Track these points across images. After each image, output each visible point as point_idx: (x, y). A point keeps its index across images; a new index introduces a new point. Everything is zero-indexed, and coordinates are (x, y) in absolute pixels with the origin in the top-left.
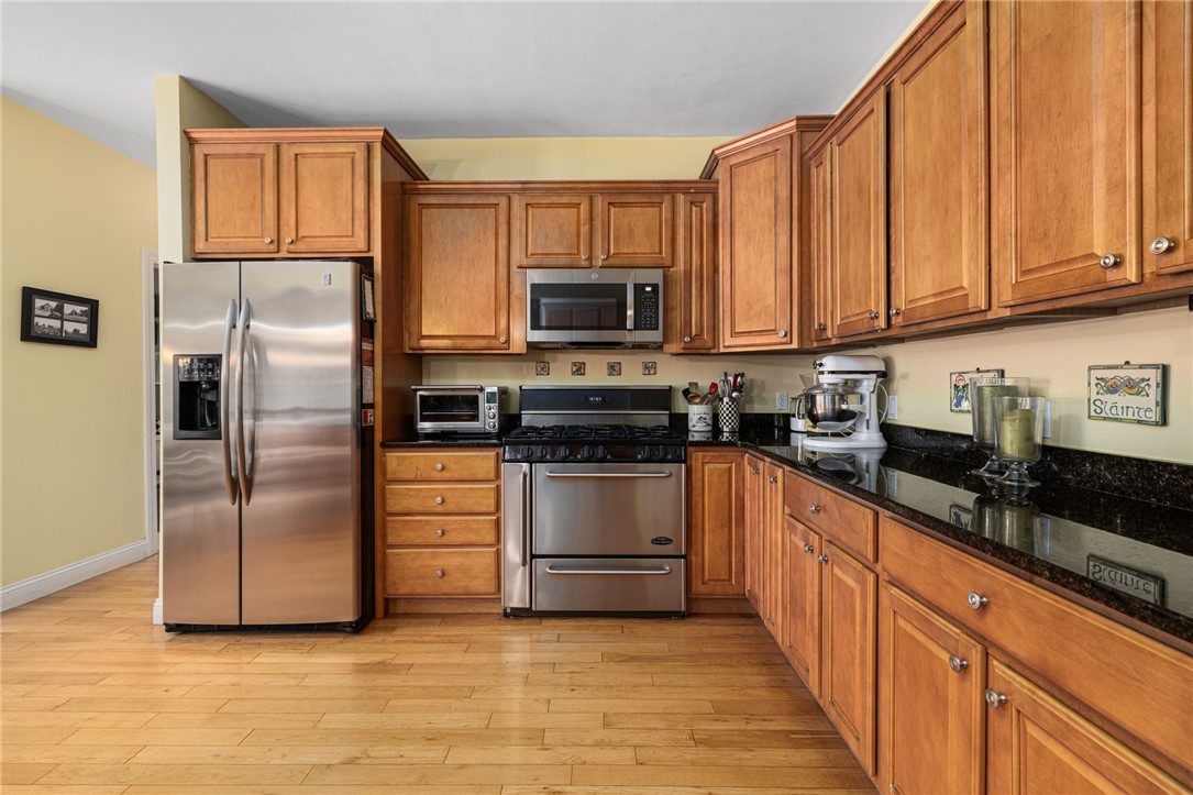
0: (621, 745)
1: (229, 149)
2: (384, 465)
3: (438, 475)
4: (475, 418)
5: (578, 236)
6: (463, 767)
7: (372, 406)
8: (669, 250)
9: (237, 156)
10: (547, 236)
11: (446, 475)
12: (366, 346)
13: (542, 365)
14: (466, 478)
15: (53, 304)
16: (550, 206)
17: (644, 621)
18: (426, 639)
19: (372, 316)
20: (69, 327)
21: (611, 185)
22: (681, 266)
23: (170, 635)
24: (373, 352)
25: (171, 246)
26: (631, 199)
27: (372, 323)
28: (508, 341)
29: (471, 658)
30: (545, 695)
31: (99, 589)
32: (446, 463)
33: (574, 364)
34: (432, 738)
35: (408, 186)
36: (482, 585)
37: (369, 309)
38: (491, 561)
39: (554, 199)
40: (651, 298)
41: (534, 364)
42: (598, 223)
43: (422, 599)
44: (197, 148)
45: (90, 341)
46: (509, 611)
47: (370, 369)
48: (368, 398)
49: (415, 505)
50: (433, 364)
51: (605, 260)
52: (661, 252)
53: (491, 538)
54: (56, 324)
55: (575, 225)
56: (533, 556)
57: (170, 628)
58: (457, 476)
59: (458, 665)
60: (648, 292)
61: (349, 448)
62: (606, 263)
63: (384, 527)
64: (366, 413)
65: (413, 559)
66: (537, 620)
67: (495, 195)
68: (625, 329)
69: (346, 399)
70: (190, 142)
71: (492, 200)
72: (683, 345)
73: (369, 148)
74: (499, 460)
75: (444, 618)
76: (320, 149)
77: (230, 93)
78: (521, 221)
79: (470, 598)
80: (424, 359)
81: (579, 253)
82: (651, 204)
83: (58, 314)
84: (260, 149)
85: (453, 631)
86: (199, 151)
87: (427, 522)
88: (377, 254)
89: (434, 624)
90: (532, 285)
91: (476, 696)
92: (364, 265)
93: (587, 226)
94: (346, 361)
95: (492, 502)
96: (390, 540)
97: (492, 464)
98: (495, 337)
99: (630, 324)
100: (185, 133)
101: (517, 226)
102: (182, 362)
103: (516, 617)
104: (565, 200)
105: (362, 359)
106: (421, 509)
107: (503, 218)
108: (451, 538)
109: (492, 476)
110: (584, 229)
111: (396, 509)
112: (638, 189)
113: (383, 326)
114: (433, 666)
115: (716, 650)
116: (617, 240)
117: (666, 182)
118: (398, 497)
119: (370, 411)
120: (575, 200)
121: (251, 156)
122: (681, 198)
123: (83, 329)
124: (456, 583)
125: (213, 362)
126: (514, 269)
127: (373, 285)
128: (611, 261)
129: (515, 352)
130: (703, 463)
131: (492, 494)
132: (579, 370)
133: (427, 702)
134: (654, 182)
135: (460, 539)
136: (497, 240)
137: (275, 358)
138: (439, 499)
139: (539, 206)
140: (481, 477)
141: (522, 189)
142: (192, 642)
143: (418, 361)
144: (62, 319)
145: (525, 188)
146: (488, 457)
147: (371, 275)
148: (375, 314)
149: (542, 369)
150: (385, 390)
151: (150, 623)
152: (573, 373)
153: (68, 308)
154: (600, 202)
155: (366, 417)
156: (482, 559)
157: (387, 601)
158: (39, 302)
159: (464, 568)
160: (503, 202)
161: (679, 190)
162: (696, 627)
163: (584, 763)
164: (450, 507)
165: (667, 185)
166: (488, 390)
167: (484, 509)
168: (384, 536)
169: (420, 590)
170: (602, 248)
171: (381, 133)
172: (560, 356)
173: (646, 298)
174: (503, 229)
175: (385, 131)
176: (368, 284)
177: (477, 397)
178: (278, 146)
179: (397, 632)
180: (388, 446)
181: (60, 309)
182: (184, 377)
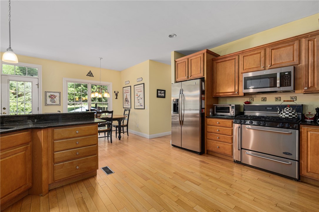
0: (251, 196)
1: (181, 62)
2: (206, 121)
3: (217, 125)
4: (229, 112)
5: (260, 61)
6: (211, 182)
7: (204, 109)
8: (297, 59)
9: (182, 62)
10: (250, 63)
11: (219, 125)
12: (203, 96)
13: (251, 99)
14: (224, 126)
15: (160, 91)
16: (251, 55)
17: (280, 177)
18: (213, 160)
19: (204, 90)
20: (162, 95)
21: (272, 44)
22: (303, 63)
23: (172, 146)
24: (204, 97)
25: (173, 81)
26: (280, 46)
27: (204, 91)
28: (238, 93)
29: (222, 167)
30: (237, 179)
31: (165, 137)
32: (220, 122)
33: (262, 98)
34: (207, 175)
35: (213, 59)
36: (228, 152)
37: (203, 88)
38: (230, 147)
39: (252, 53)
40: (288, 76)
41: (249, 98)
42: (267, 56)
43: (215, 152)
44: (176, 62)
45: (164, 97)
46: (235, 161)
47: (204, 101)
48: (203, 107)
49: (213, 131)
50: (221, 99)
51: (270, 67)
52: (293, 60)
53: (230, 141)
54: (160, 94)
55: (259, 59)
56: (242, 149)
57: (173, 145)
58: (222, 125)
59: (218, 167)
60: (286, 74)
61: (199, 118)
62: (271, 67)
63: (207, 135)
64: (203, 110)
65: (212, 143)
66: (243, 166)
67: (234, 56)
68: (276, 87)
69: (198, 107)
70: (175, 62)
71: (234, 57)
72: (304, 90)
73: (204, 54)
74: (232, 123)
75: (219, 158)
76: (195, 57)
77: (181, 51)
78: (242, 61)
79: (225, 155)
80: (219, 98)
81: (260, 66)
82: (289, 45)
83: (161, 93)
84: (185, 60)
85: (220, 161)
86: (177, 63)
87: (215, 135)
88: (205, 76)
89: (216, 158)
90: (244, 78)
91: (219, 173)
92: (202, 79)
93: (263, 58)
94: (198, 99)
95: (231, 133)
96: (208, 137)
97: (231, 124)
98: (235, 92)
99: (278, 85)
100: (175, 60)
101: (241, 62)
102: (175, 100)
103: (237, 163)
104: (256, 52)
105: (202, 99)
106: (214, 132)
107: (237, 61)
108: (221, 140)
109: (231, 126)
110: (263, 59)
111: (209, 131)
112: (283, 42)
113: (207, 91)
114: (213, 165)
115: (306, 194)
116: (275, 60)
117: (295, 37)
118: (210, 129)
119: (204, 110)
120: (259, 51)
121: (184, 62)
122: (303, 40)
123: (164, 95)
124: (221, 150)
125: (178, 100)
126: (240, 74)
127: (204, 83)
128: (272, 67)
129: (240, 95)
130: (307, 131)
131: (231, 131)
132: (264, 99)
133: (209, 170)
134: (290, 38)
135: (223, 140)
136: (235, 67)
137: (187, 98)
138: (218, 130)
139: (247, 56)
140: (228, 126)
141: (242, 53)
142: (175, 148)
143: (217, 99)
144: (161, 94)
145: (243, 52)
146: (230, 122)
147: (204, 81)
148: (205, 89)
149: (251, 100)
150: (207, 105)
151: (170, 144)
152: (262, 101)
153: (162, 92)
154: (268, 50)
155: (203, 111)
156: (228, 146)
157: (207, 151)
158: (159, 91)
159: (224, 147)
160: (237, 57)
161: (303, 37)
162: (302, 185)
163: (239, 194)
164: (221, 132)
165: (296, 37)
166: (232, 105)
167: (229, 134)
168: (207, 137)
169: (214, 150)
170: (269, 63)
171: (206, 50)
172: (257, 96)
173: (285, 77)
174: (237, 64)
175: (207, 50)
176: (203, 83)
177: (229, 107)
178: (188, 59)
179: (208, 157)
180: (207, 117)
181: (161, 92)
182: (174, 103)
